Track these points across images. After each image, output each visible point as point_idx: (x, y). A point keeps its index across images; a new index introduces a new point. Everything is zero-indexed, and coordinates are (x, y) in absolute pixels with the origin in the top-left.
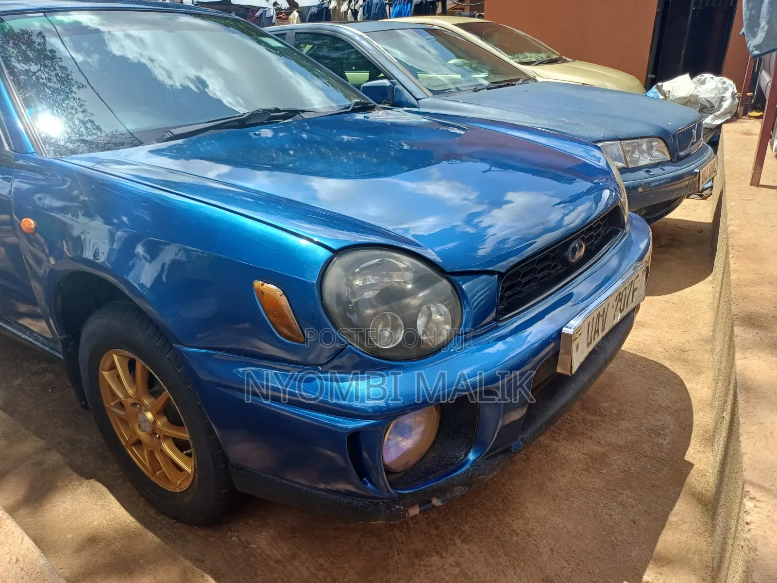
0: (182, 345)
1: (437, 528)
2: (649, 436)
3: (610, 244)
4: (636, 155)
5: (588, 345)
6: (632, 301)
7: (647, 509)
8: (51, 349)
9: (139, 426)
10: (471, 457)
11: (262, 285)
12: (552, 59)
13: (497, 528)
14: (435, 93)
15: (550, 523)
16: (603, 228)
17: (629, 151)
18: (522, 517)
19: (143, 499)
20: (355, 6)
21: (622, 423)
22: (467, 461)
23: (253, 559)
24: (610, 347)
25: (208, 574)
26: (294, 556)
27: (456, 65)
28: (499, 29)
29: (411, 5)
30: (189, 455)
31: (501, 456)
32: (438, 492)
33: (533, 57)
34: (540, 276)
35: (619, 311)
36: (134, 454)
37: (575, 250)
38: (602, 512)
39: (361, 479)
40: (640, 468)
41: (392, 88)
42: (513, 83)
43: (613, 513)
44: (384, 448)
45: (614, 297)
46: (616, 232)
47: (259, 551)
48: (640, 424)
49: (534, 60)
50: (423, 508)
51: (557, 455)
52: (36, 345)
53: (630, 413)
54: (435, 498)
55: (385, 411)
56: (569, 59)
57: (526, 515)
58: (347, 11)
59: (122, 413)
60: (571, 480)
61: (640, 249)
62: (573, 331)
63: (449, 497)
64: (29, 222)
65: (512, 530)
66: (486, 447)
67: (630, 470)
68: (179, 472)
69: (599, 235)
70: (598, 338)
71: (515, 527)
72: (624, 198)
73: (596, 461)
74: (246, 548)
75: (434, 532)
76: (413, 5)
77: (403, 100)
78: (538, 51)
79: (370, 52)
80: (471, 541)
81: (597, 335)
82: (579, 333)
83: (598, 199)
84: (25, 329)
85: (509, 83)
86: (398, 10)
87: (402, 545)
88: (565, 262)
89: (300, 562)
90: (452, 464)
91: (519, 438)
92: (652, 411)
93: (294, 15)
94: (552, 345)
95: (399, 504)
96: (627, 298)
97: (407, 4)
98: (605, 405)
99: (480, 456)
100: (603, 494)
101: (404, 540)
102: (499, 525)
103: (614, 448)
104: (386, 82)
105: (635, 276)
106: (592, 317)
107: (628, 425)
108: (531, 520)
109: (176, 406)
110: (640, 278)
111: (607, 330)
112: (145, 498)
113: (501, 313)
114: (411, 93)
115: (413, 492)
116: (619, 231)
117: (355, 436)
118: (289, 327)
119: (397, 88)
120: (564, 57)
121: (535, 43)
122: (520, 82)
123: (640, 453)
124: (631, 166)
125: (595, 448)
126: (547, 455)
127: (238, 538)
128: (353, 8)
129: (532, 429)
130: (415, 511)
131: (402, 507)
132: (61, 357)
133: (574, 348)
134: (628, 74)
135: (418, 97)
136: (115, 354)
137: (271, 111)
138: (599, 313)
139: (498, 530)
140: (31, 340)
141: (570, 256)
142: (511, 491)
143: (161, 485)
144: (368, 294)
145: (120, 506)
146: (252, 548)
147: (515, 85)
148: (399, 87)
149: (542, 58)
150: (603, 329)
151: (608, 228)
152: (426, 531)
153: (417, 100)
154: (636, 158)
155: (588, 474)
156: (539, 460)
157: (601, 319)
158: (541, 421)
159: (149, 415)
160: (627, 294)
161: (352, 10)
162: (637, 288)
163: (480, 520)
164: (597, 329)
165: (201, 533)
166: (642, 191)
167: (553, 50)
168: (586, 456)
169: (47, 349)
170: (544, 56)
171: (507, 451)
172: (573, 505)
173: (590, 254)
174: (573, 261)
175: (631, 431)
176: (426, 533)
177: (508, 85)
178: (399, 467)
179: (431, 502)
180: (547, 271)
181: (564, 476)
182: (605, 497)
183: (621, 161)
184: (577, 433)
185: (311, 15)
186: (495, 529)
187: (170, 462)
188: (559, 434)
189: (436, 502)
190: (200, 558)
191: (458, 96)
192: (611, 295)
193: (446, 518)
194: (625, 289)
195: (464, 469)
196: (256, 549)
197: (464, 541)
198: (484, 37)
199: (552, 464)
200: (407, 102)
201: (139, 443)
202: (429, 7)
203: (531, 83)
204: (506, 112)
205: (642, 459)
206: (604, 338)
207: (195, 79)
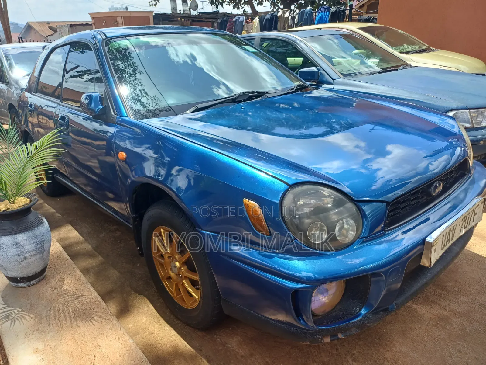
0: (202, 229)
1: (337, 350)
2: (481, 308)
3: (460, 183)
4: (480, 119)
5: (442, 249)
6: (473, 221)
7: (476, 357)
8: (124, 220)
9: (171, 269)
10: (363, 312)
11: (248, 201)
12: (422, 50)
13: (375, 355)
14: (345, 75)
15: (410, 357)
16: (455, 172)
17: (474, 116)
18: (391, 350)
19: (168, 310)
20: (294, 14)
21: (462, 297)
22: (360, 314)
23: (228, 353)
24: (456, 249)
25: (204, 358)
26: (252, 355)
27: (358, 54)
28: (387, 30)
29: (329, 12)
30: (198, 289)
31: (382, 313)
32: (342, 331)
33: (410, 48)
34: (412, 203)
35: (464, 227)
36: (166, 284)
37: (436, 187)
38: (445, 354)
39: (298, 317)
40: (473, 329)
41: (317, 73)
42: (396, 68)
43: (453, 356)
44: (312, 301)
45: (461, 219)
46: (463, 175)
47: (232, 349)
48: (474, 299)
49: (410, 50)
50: (333, 339)
51: (415, 313)
52: (116, 218)
53: (467, 291)
54: (340, 333)
55: (314, 280)
56: (434, 49)
57: (394, 349)
58: (288, 17)
59: (163, 261)
60: (425, 331)
61: (480, 186)
62: (433, 240)
63: (348, 334)
64: (123, 155)
65: (385, 358)
66: (373, 308)
67: (466, 329)
68: (190, 297)
69: (452, 177)
70: (448, 245)
71: (386, 357)
72: (470, 152)
73: (442, 320)
74: (224, 346)
75: (335, 352)
76: (330, 13)
77: (324, 80)
78: (413, 44)
79: (306, 50)
80: (358, 361)
81: (448, 242)
82: (437, 241)
83: (452, 155)
84: (110, 208)
85: (393, 69)
86: (321, 16)
87: (315, 358)
88: (429, 195)
89: (255, 358)
90: (351, 314)
91: (394, 303)
92: (483, 292)
93: (256, 20)
94: (419, 248)
95: (318, 334)
96: (469, 219)
97: (327, 12)
98: (450, 284)
99: (369, 312)
100: (447, 343)
101: (317, 354)
102: (376, 354)
103: (455, 313)
104: (314, 69)
105: (476, 206)
106: (445, 232)
107: (465, 299)
108: (397, 353)
109: (194, 262)
110: (479, 206)
111: (455, 239)
112: (170, 309)
113: (387, 225)
114: (329, 76)
115: (327, 329)
116: (466, 174)
117: (296, 292)
118: (262, 226)
119: (321, 72)
120: (430, 47)
121: (412, 39)
122: (401, 68)
123: (473, 319)
124: (476, 126)
125: (442, 312)
126: (409, 313)
127: (220, 340)
128: (292, 15)
129: (402, 298)
130: (327, 340)
131: (320, 337)
132: (131, 226)
133: (433, 251)
134: (477, 59)
135: (334, 78)
136: (162, 229)
137: (249, 93)
138: (451, 229)
139: (376, 356)
140: (114, 214)
141: (432, 190)
142: (385, 333)
143: (179, 303)
144: (307, 210)
145: (156, 312)
146: (228, 346)
147: (397, 70)
148: (322, 71)
149: (416, 48)
150: (452, 239)
151: (458, 172)
152: (330, 351)
153: (333, 80)
154: (480, 121)
155: (436, 329)
156: (404, 315)
157: (451, 233)
158: (408, 293)
159: (177, 264)
160: (470, 217)
161: (291, 16)
162: (477, 213)
163: (364, 348)
164: (448, 238)
165: (200, 333)
166: (483, 143)
167: (422, 42)
168: (435, 316)
169: (122, 220)
170: (416, 47)
171: (386, 310)
172: (426, 348)
173: (445, 190)
174: (434, 195)
175: (467, 303)
176: (330, 352)
177: (392, 70)
178: (319, 312)
179: (338, 335)
180: (417, 200)
181: (420, 328)
182: (448, 345)
183: (468, 123)
184: (429, 301)
185: (266, 20)
186: (373, 356)
187: (186, 291)
188: (417, 300)
189: (340, 336)
190: (200, 348)
191: (360, 78)
192: (459, 218)
193: (343, 345)
194: (469, 214)
195: (358, 319)
196: (230, 348)
197: (354, 360)
198: (377, 36)
199: (412, 319)
200: (327, 81)
201: (169, 278)
202: (341, 13)
203: (409, 69)
204: (391, 89)
205: (474, 323)
206: (452, 245)
207: (190, 55)
